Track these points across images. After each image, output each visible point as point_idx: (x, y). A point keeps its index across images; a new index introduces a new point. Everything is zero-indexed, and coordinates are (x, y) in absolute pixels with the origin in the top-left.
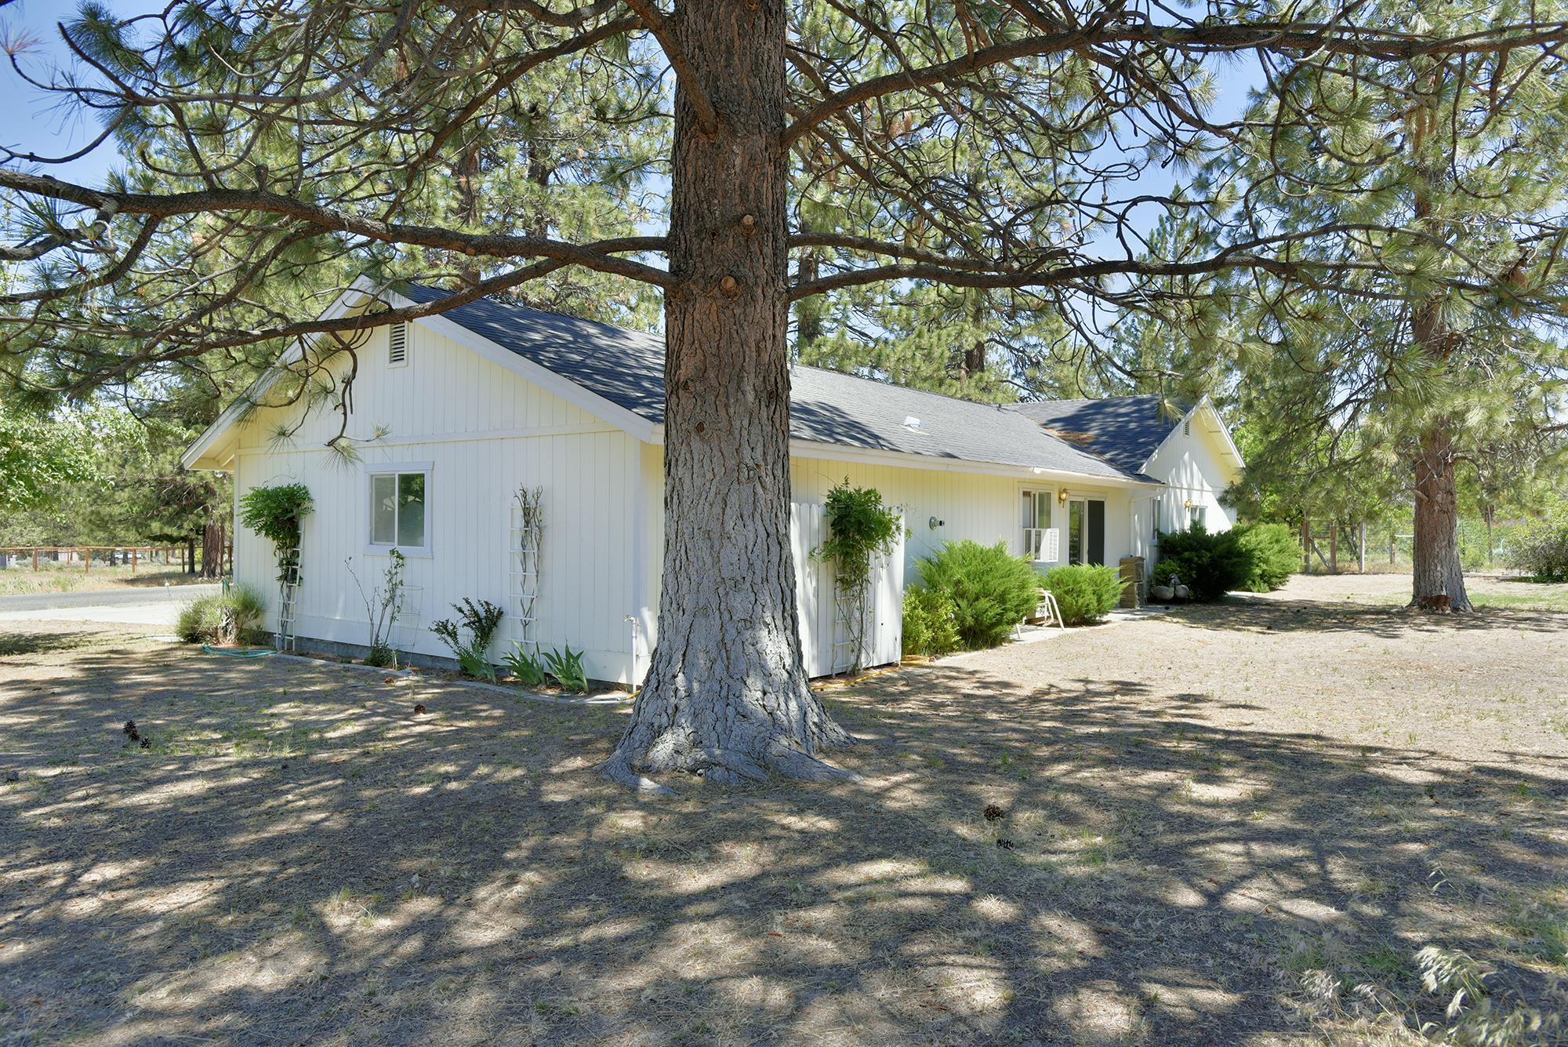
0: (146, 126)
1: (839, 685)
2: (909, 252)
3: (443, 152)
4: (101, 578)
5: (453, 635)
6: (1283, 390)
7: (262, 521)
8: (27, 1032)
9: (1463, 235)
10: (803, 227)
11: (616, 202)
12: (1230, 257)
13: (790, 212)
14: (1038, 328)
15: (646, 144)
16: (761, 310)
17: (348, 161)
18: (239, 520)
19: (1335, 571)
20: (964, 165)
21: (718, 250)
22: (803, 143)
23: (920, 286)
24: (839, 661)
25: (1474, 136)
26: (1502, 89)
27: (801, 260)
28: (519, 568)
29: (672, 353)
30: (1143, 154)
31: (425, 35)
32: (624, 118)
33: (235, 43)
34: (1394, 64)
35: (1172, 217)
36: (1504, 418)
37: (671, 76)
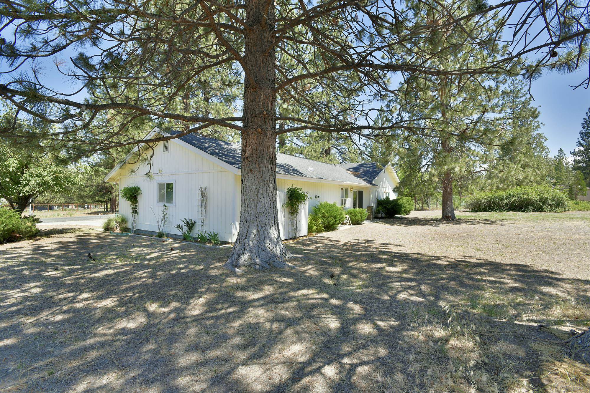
0: (95, 86)
1: (291, 242)
2: (310, 123)
3: (179, 93)
4: (81, 213)
5: (181, 228)
6: (409, 161)
7: (127, 196)
8: (62, 340)
9: (453, 122)
10: (280, 115)
11: (228, 107)
12: (395, 126)
13: (277, 111)
14: (345, 144)
15: (237, 92)
16: (268, 137)
17: (152, 95)
18: (120, 196)
19: (423, 210)
20: (325, 99)
21: (256, 121)
22: (280, 92)
23: (313, 132)
24: (290, 235)
25: (455, 96)
26: (461, 85)
27: (280, 124)
28: (200, 210)
29: (243, 150)
30: (372, 97)
31: (174, 61)
32: (230, 84)
33: (121, 63)
34: (436, 77)
35: (380, 114)
36: (464, 170)
37: (243, 73)
